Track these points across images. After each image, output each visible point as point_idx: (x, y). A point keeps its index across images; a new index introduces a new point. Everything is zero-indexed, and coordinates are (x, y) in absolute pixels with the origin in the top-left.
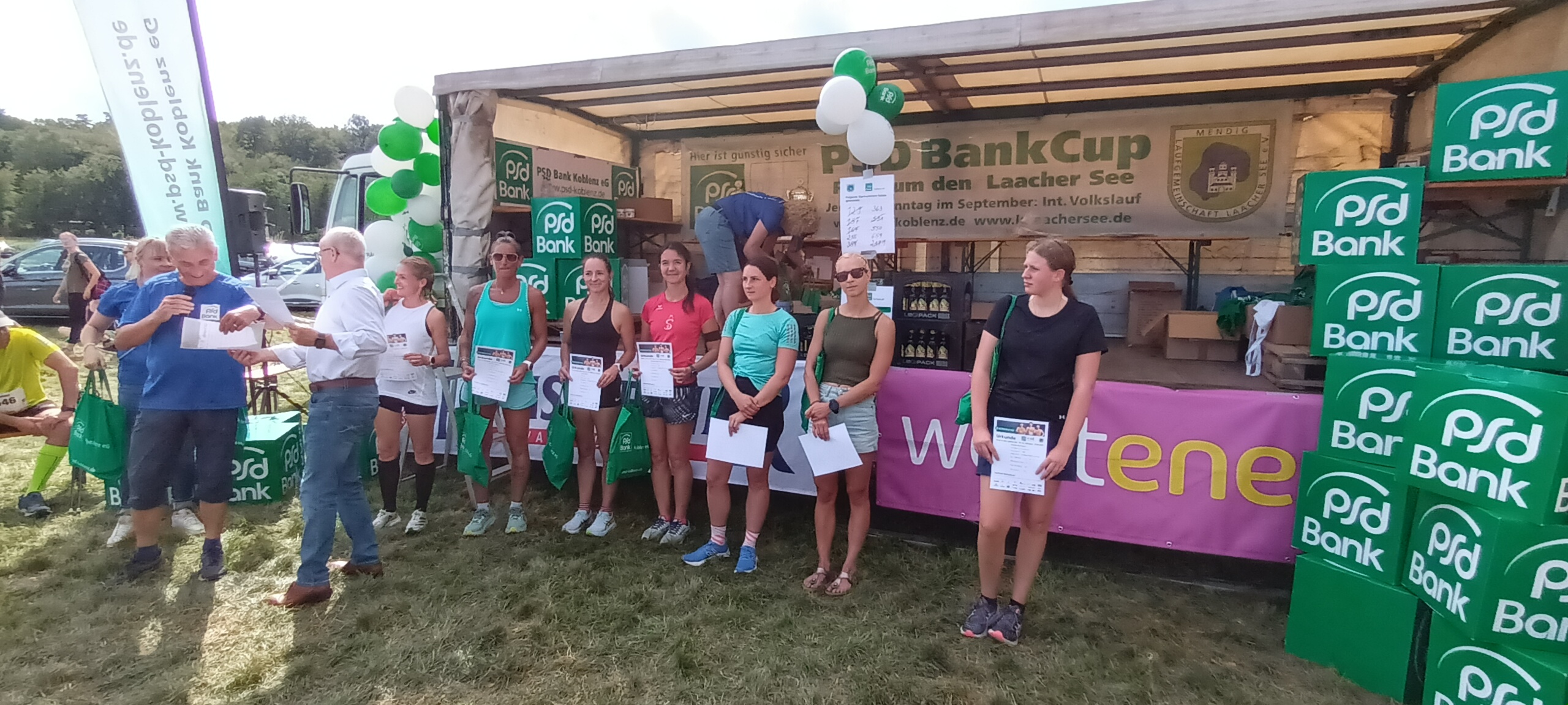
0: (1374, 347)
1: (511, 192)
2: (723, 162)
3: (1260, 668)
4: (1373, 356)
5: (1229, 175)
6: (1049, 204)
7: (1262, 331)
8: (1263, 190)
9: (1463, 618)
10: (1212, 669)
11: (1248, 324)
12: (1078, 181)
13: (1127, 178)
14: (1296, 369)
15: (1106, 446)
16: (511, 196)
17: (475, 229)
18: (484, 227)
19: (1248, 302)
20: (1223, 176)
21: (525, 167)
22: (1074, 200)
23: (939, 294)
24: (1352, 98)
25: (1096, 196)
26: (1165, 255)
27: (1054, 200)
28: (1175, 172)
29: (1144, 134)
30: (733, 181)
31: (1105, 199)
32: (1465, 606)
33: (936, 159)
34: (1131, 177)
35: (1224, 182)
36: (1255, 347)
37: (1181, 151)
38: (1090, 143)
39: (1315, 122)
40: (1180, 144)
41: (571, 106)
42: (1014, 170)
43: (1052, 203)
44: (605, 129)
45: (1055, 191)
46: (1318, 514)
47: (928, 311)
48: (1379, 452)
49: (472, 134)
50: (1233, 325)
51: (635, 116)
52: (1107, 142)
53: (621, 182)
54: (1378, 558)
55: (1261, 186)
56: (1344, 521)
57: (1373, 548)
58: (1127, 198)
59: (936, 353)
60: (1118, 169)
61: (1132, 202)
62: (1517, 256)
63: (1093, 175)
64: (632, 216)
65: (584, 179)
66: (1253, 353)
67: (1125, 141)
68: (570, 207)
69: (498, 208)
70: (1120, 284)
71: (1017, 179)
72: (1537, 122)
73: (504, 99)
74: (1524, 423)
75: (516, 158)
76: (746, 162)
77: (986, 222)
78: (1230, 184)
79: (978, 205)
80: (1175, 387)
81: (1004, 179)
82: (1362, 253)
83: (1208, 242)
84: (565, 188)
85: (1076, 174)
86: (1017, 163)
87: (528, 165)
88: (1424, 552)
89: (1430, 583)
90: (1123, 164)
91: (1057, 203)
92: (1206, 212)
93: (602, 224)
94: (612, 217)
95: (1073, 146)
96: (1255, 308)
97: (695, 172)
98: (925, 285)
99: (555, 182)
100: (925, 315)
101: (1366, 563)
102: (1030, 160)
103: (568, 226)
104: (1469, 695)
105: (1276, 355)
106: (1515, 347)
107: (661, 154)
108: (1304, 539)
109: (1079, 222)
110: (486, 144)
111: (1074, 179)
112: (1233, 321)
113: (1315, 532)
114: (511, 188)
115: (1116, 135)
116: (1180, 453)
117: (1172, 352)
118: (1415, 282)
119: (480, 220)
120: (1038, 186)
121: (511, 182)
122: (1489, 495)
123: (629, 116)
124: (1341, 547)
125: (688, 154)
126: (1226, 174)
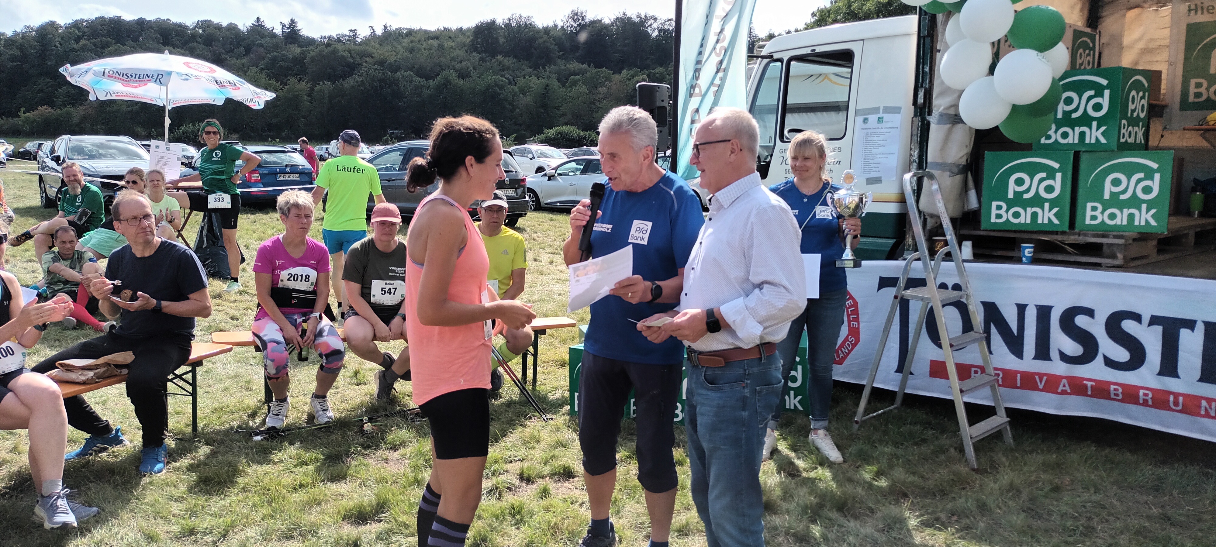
68: (1104, 82)
93: (1138, 104)
103: (1098, 107)
107: (1136, 11)
125: (1184, 7)
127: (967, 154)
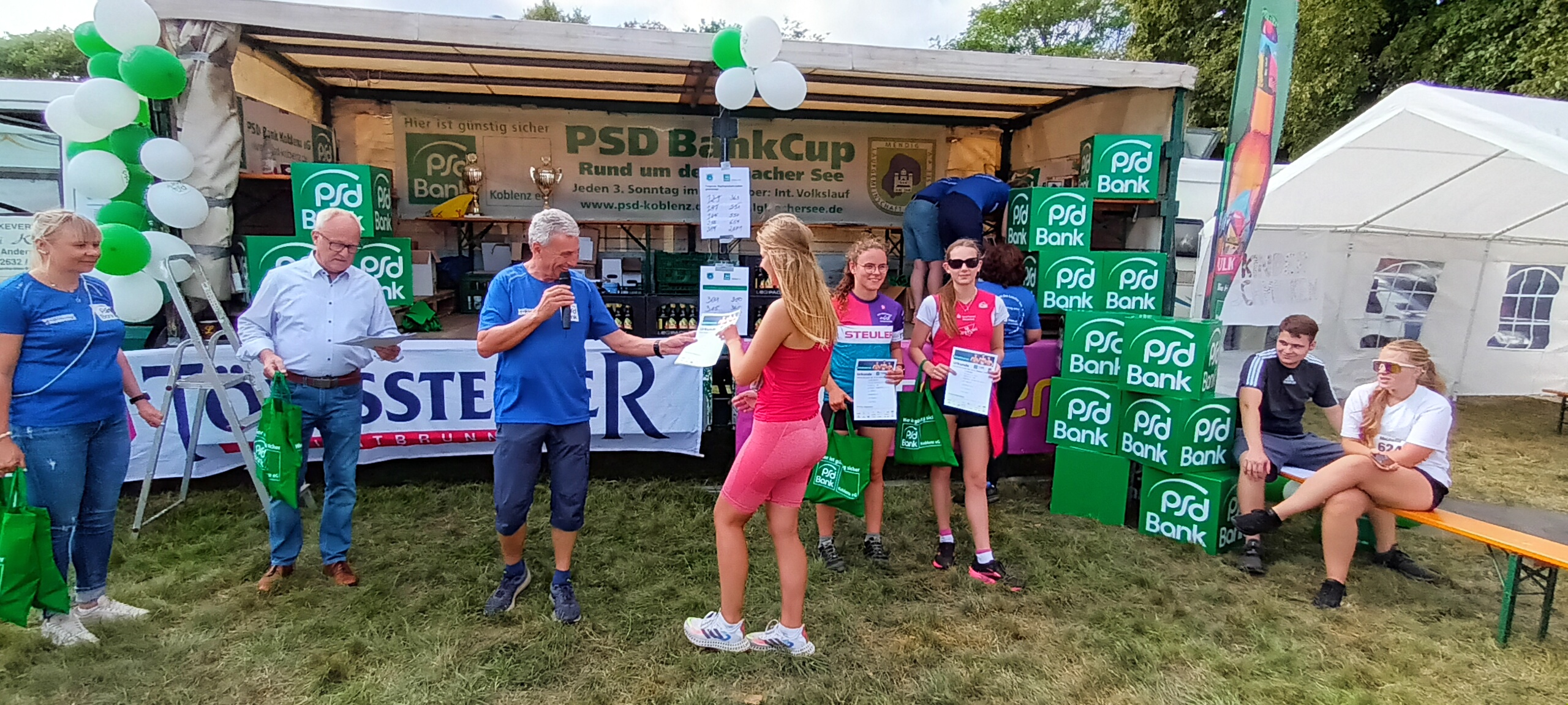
2: (448, 132)
5: (908, 179)
6: (780, 195)
9: (1165, 463)
13: (838, 177)
20: (904, 180)
22: (800, 191)
24: (977, 128)
27: (783, 192)
28: (872, 174)
29: (849, 142)
31: (823, 193)
32: (1164, 456)
34: (842, 176)
35: (904, 184)
37: (875, 158)
38: (810, 146)
40: (875, 152)
41: (280, 51)
45: (784, 184)
46: (1065, 419)
48: (1098, 372)
52: (823, 145)
53: (320, 145)
54: (1104, 439)
56: (1082, 419)
57: (1101, 434)
58: (840, 193)
60: (833, 168)
61: (843, 196)
65: (290, 140)
67: (836, 145)
68: (356, 178)
72: (1143, 165)
76: (478, 134)
78: (909, 186)
82: (1063, 244)
85: (801, 170)
86: (754, 158)
88: (1131, 431)
89: (1139, 449)
90: (835, 165)
91: (786, 193)
92: (894, 207)
93: (384, 198)
95: (798, 147)
97: (413, 143)
101: (1097, 444)
103: (353, 199)
106: (1138, 302)
107: (364, 115)
108: (1056, 436)
109: (803, 211)
110: (228, 97)
111: (800, 175)
113: (1063, 430)
115: (829, 140)
118: (1091, 262)
120: (770, 178)
122: (1170, 388)
124: (1080, 437)
125: (402, 118)
126: (905, 178)
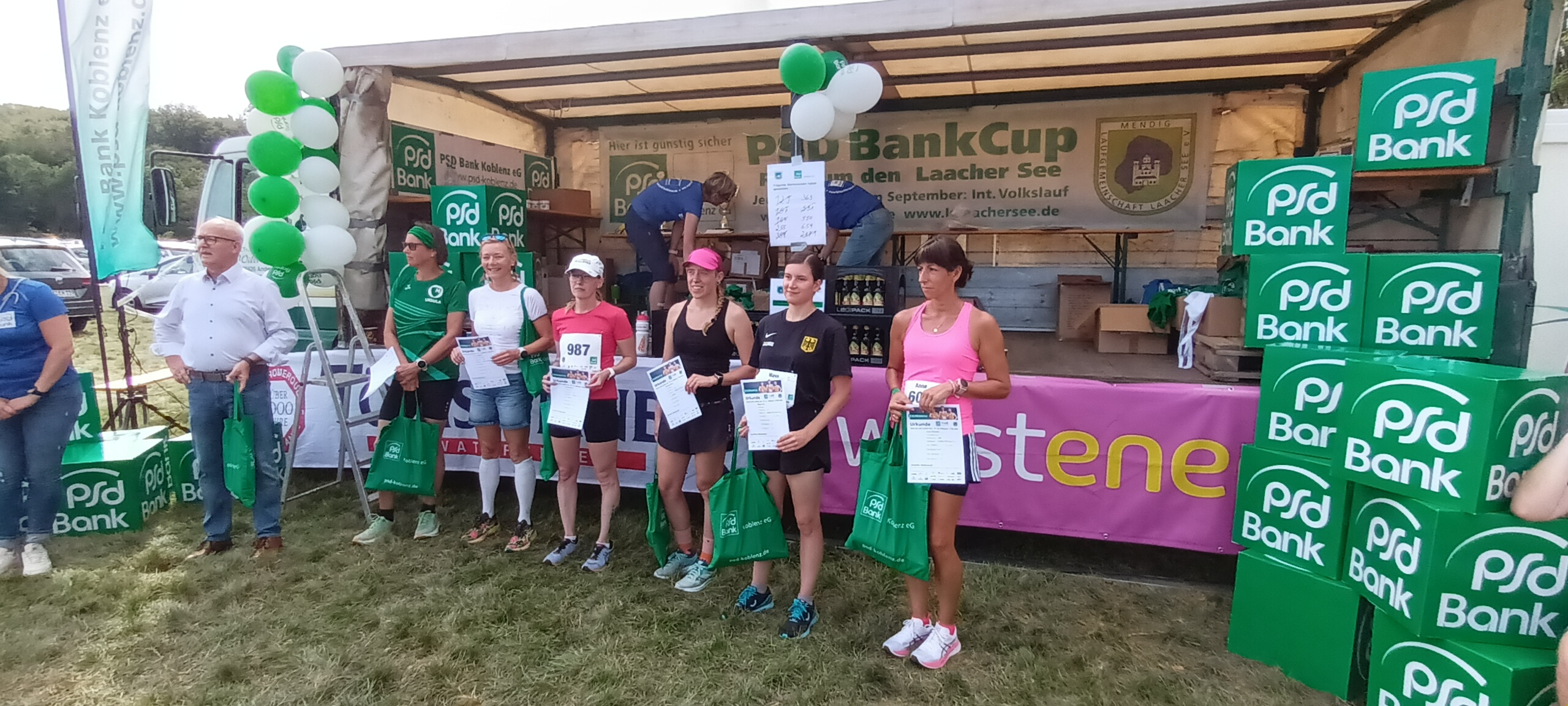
0: (1306, 338)
1: (411, 181)
2: (644, 152)
3: (1208, 671)
4: (1305, 346)
5: (1153, 168)
6: (978, 197)
7: (1194, 323)
8: (1184, 184)
9: (1407, 614)
10: (1160, 675)
11: (1179, 316)
12: (1006, 174)
13: (1055, 171)
14: (1229, 360)
15: (1043, 443)
16: (411, 185)
17: (369, 220)
18: (379, 218)
19: (1179, 294)
20: (1146, 169)
21: (427, 154)
22: (1003, 193)
23: (873, 286)
24: (1268, 93)
25: (1024, 189)
26: (1094, 249)
27: (983, 193)
28: (1101, 165)
29: (1069, 126)
30: (654, 172)
31: (1033, 193)
32: (1408, 602)
33: (864, 150)
34: (1058, 169)
35: (1148, 175)
36: (1186, 340)
37: (1106, 144)
38: (1018, 135)
39: (1234, 117)
40: (1106, 137)
41: (478, 89)
42: (944, 163)
43: (981, 196)
44: (517, 115)
45: (983, 184)
46: (1257, 508)
47: (861, 306)
48: (1315, 444)
49: (362, 114)
50: (1164, 317)
51: (548, 100)
52: (1035, 134)
53: (535, 172)
54: (1319, 552)
55: (1183, 180)
56: (1284, 515)
57: (1313, 543)
58: (1055, 191)
59: (870, 350)
60: (1047, 160)
61: (1060, 195)
62: (1434, 245)
63: (1021, 167)
64: (547, 208)
65: (493, 168)
66: (1184, 346)
67: (1052, 133)
68: (475, 197)
69: (394, 198)
70: (1050, 276)
71: (947, 171)
72: (1458, 111)
73: (402, 79)
74: (1452, 411)
75: (416, 144)
76: (669, 152)
77: (916, 215)
78: (1154, 177)
79: (908, 197)
80: (1111, 381)
81: (933, 171)
82: (1293, 243)
83: (1135, 235)
84: (473, 178)
85: (1005, 167)
86: (946, 155)
87: (429, 152)
88: (1363, 548)
89: (1371, 579)
90: (1050, 157)
91: (986, 195)
92: (1131, 205)
93: (511, 215)
94: (522, 208)
95: (1001, 138)
96: (1186, 300)
97: (615, 164)
98: (857, 278)
99: (459, 169)
100: (858, 310)
101: (1307, 558)
102: (959, 151)
103: (472, 217)
104: (1414, 692)
105: (1210, 348)
106: (1440, 336)
107: (579, 143)
108: (1245, 534)
109: (1007, 215)
110: (379, 127)
111: (1003, 172)
112: (1163, 313)
113: (1255, 527)
114: (410, 176)
115: (1043, 127)
116: (1117, 447)
117: (1104, 345)
118: (1344, 271)
119: (373, 210)
120: (967, 178)
121: (410, 169)
122: (1423, 486)
123: (542, 101)
124: (1282, 542)
125: (607, 143)
126: (1150, 168)
127: (376, 254)
